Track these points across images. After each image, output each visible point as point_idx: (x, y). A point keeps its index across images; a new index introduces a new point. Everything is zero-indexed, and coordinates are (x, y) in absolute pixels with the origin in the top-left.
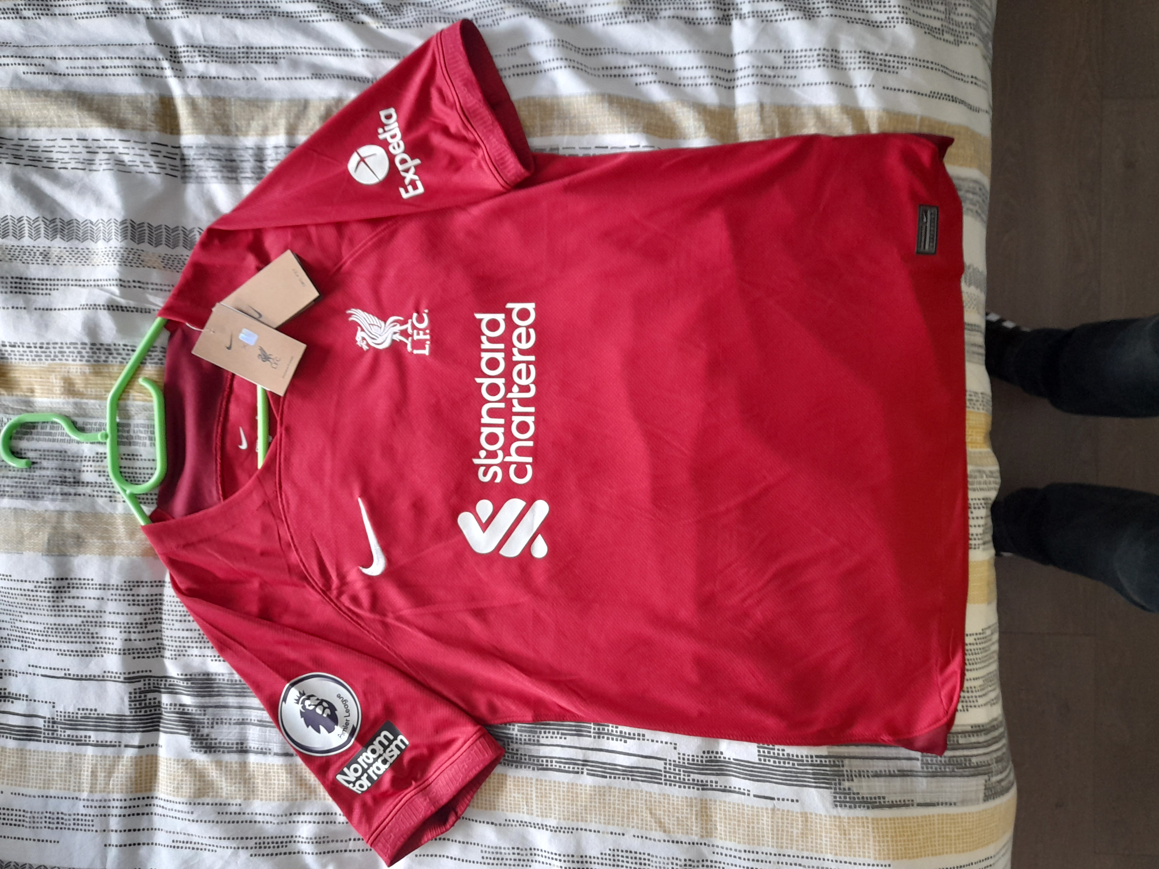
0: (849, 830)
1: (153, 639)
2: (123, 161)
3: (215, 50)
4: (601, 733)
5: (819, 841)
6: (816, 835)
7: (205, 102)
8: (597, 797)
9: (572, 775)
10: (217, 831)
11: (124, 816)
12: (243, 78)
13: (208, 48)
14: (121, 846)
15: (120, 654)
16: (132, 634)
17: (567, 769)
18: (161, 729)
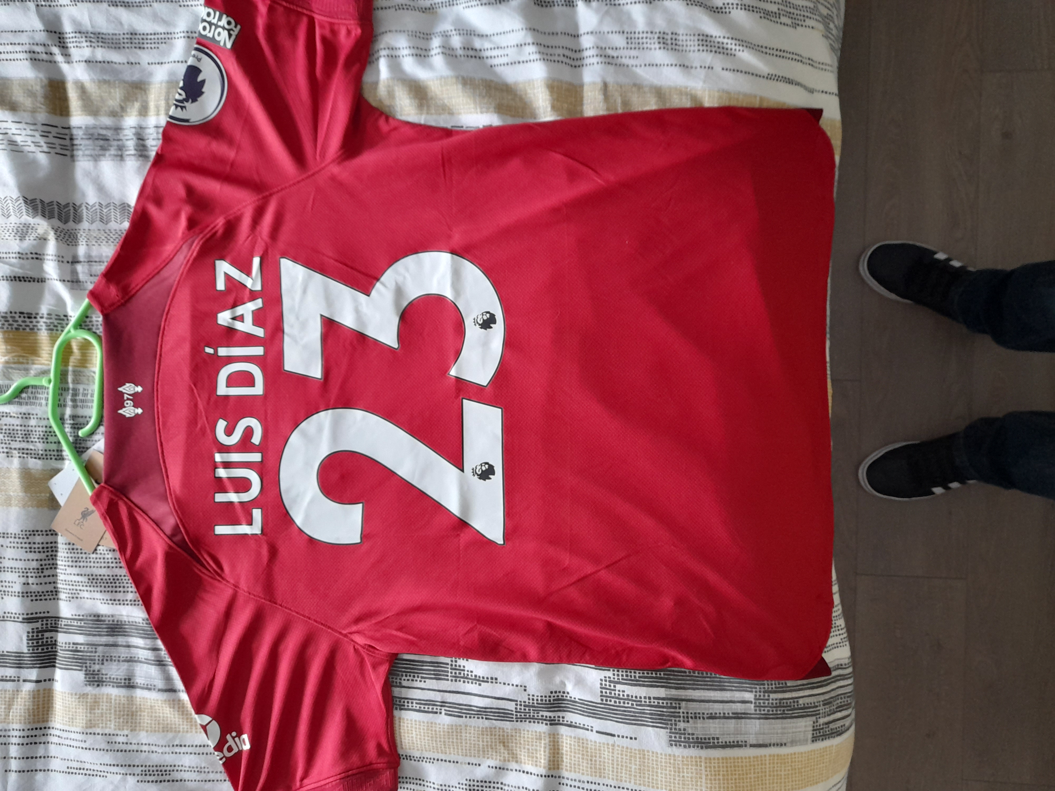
0: (683, 768)
1: (50, 583)
2: (16, 142)
3: (100, 36)
4: (458, 677)
5: (655, 777)
6: (653, 772)
7: (93, 85)
8: (455, 734)
9: (431, 715)
10: (108, 758)
11: (23, 744)
12: (128, 63)
13: (94, 34)
14: (20, 772)
15: (19, 596)
16: (30, 578)
17: (426, 709)
18: (57, 665)
